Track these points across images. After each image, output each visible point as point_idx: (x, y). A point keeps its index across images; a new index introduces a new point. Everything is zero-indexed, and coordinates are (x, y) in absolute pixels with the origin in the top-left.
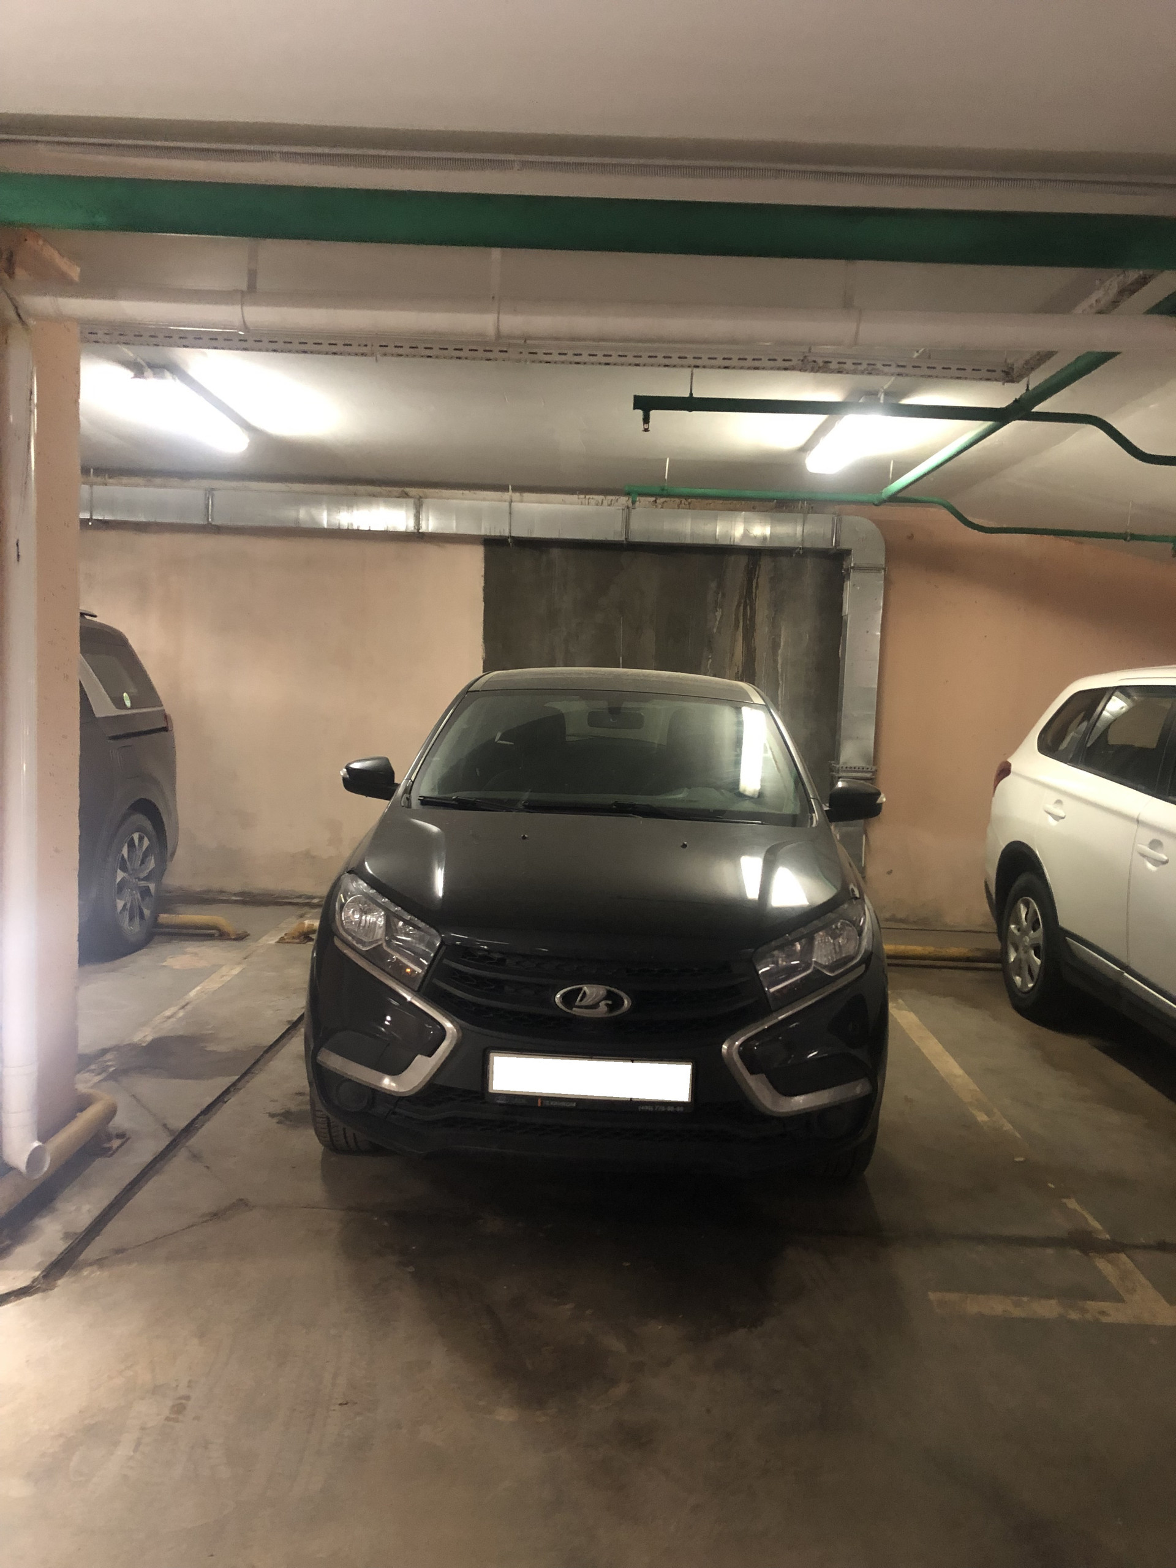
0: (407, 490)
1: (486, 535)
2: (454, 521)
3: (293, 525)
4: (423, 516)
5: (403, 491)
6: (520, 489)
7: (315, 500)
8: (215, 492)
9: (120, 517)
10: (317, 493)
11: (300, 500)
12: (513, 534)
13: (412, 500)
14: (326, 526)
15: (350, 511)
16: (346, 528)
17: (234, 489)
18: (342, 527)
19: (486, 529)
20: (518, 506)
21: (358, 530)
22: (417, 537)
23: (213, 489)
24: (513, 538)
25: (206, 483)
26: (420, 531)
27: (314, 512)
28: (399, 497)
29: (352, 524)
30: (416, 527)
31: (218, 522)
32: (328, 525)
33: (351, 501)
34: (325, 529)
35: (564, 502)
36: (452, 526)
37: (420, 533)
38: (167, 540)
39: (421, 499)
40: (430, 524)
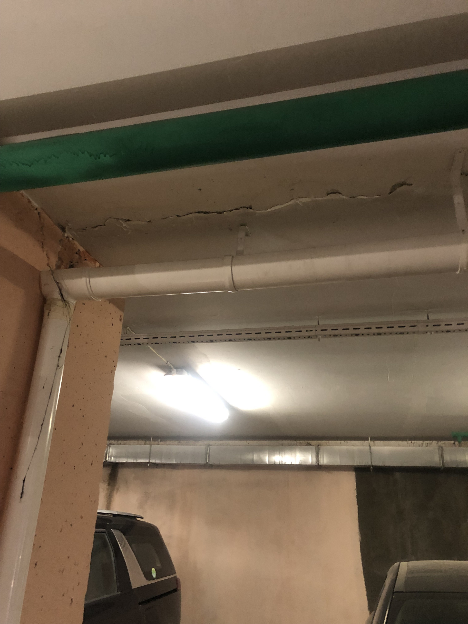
0: (310, 442)
1: (357, 466)
2: (339, 459)
3: (251, 463)
4: (321, 456)
5: (308, 443)
6: (374, 439)
7: (261, 449)
8: (211, 447)
9: (164, 461)
10: (262, 445)
11: (253, 450)
12: (374, 464)
13: (314, 447)
14: (268, 463)
15: (280, 454)
16: (279, 463)
17: (220, 445)
18: (276, 463)
19: (357, 462)
20: (374, 448)
21: (285, 464)
22: (318, 467)
23: (209, 445)
24: (373, 466)
25: (206, 442)
26: (320, 464)
27: (262, 456)
28: (306, 446)
29: (282, 461)
30: (317, 462)
31: (212, 461)
32: (269, 462)
33: (281, 449)
34: (267, 464)
35: (399, 445)
36: (337, 461)
37: (319, 465)
38: (187, 472)
39: (319, 446)
40: (325, 460)
